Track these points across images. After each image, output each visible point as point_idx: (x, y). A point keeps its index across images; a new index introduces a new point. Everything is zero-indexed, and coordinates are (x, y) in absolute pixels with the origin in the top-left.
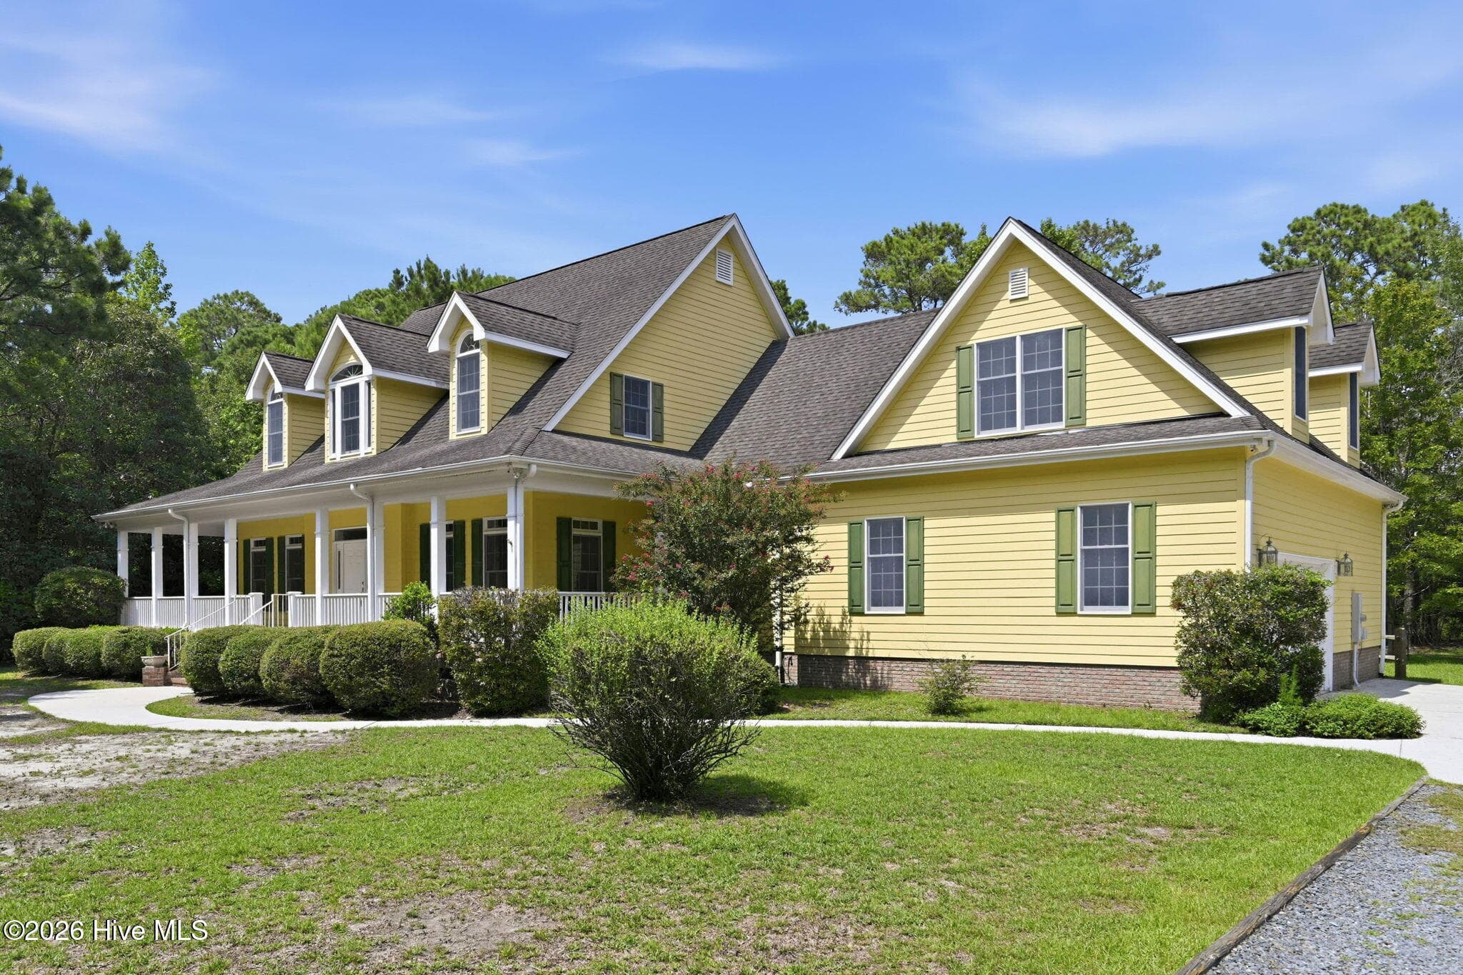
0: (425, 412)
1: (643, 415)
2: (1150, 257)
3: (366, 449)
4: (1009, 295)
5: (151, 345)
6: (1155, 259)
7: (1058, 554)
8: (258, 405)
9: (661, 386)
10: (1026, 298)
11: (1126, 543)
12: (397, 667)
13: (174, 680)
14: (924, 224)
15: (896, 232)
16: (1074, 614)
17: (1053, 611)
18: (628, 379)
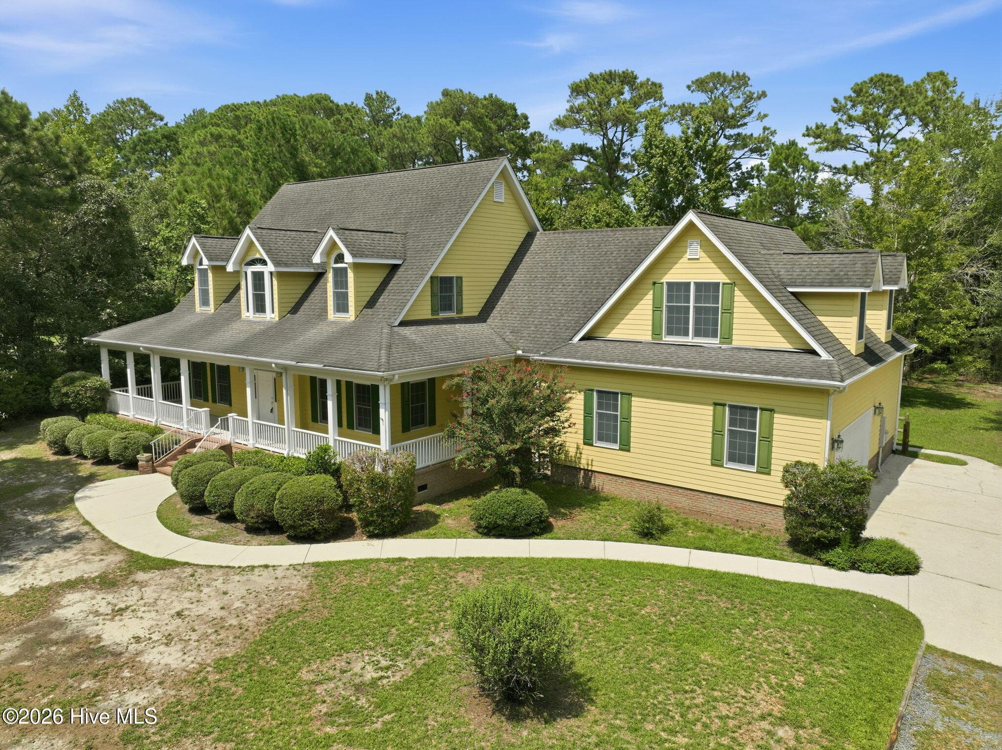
0: (306, 287)
1: (450, 298)
2: (760, 98)
3: (271, 315)
4: (688, 256)
5: (103, 202)
6: (763, 99)
7: (713, 430)
8: (189, 269)
9: (461, 278)
10: (698, 259)
11: (755, 429)
12: (322, 513)
13: (158, 469)
14: (610, 72)
15: (591, 76)
16: (722, 466)
17: (709, 462)
18: (441, 278)
